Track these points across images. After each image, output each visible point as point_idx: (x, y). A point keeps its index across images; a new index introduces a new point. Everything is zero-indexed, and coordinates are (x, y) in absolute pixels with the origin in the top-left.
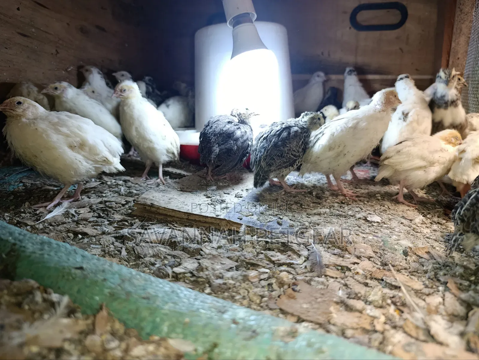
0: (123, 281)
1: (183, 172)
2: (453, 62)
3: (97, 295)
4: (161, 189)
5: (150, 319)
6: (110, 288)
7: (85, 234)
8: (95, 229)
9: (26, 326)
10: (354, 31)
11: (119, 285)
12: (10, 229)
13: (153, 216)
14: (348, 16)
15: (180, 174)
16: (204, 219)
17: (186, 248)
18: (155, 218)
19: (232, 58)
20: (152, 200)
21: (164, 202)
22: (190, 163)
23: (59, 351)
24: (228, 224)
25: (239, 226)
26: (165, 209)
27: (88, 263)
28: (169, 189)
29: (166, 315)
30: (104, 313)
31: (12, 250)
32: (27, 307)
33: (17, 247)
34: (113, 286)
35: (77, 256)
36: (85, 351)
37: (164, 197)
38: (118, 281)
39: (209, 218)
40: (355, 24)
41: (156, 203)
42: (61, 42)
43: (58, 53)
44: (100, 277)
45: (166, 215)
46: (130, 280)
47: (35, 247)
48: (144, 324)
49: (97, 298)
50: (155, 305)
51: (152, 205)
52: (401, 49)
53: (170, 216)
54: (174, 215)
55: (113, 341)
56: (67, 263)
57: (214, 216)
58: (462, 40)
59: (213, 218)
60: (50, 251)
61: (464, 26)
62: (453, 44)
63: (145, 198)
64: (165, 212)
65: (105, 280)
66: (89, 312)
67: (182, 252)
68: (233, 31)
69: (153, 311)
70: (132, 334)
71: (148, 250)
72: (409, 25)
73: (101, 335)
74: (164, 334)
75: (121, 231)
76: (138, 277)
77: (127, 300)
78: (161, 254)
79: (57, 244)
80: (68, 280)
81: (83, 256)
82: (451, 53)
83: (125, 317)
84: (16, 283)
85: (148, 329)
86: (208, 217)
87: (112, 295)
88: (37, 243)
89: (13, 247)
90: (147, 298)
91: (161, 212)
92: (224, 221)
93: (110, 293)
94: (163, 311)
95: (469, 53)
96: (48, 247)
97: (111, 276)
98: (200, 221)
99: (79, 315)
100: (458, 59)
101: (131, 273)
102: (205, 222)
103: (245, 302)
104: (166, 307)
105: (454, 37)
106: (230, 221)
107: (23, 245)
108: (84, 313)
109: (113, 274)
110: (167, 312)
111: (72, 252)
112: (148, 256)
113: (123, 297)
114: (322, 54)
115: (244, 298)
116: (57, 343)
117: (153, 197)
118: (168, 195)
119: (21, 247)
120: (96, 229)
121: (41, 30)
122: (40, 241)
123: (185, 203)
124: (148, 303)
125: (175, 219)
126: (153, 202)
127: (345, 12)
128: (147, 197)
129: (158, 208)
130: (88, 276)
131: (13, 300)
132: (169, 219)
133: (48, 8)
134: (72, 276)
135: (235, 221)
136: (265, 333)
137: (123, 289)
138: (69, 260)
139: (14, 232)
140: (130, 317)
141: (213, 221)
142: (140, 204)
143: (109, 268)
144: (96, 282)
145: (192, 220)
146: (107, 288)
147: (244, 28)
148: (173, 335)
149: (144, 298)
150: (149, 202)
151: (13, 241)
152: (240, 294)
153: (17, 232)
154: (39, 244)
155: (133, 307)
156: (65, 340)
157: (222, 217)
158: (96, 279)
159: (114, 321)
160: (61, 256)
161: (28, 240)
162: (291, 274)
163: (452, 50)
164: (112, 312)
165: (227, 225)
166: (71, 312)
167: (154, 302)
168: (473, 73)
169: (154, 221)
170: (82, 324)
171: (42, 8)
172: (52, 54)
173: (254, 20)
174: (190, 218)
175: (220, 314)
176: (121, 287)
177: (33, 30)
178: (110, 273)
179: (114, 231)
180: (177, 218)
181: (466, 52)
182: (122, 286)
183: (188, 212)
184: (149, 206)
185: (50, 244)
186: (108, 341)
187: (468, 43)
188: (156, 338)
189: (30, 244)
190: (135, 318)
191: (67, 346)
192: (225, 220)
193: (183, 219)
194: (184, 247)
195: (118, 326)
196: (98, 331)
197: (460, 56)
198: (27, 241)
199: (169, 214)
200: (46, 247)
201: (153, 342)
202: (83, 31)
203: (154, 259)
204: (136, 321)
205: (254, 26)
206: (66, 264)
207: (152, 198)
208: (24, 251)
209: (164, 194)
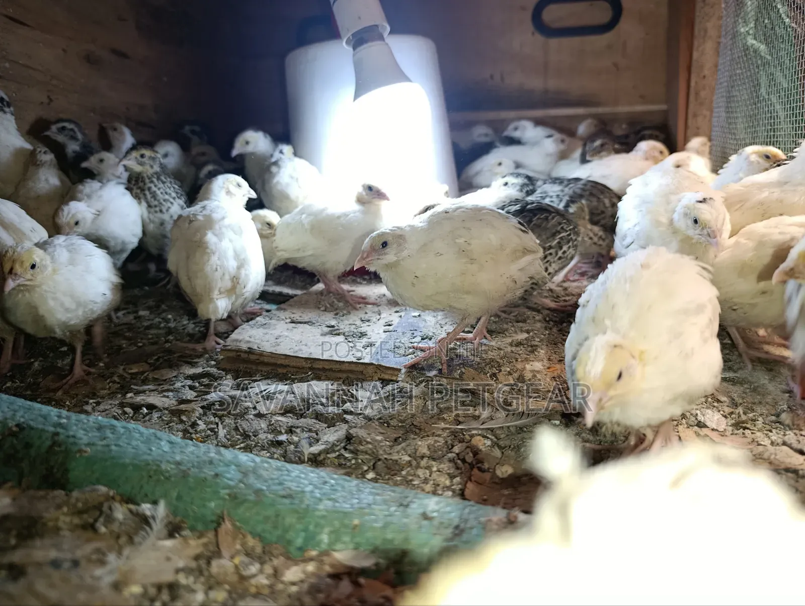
0: (245, 474)
1: (286, 290)
2: (696, 83)
3: (210, 500)
4: (259, 323)
5: (299, 527)
6: (229, 487)
7: (151, 407)
8: (164, 396)
9: (112, 558)
10: (539, 38)
11: (241, 481)
12: (40, 410)
13: (254, 367)
14: (528, 15)
15: (280, 294)
16: (338, 366)
17: (322, 415)
18: (257, 370)
19: (355, 98)
20: (249, 342)
21: (269, 343)
22: (294, 273)
23: (173, 588)
24: (378, 371)
25: (396, 373)
26: (273, 355)
27: (181, 452)
28: (273, 322)
29: (324, 517)
30: (227, 525)
31: (55, 443)
32: (103, 529)
33: (62, 437)
34: (231, 483)
35: (163, 443)
36: (212, 584)
37: (267, 336)
38: (239, 476)
39: (347, 364)
40: (540, 26)
41: (255, 347)
42: (54, 82)
43: (51, 100)
44: (209, 472)
45: (275, 365)
46: (254, 471)
47: (90, 435)
48: (290, 535)
49: (213, 504)
50: (303, 506)
51: (250, 351)
52: (616, 65)
53: (282, 366)
54: (288, 364)
55: (252, 564)
56: (149, 454)
57: (354, 360)
58: (709, 46)
59: (352, 362)
60: (118, 439)
61: (709, 25)
62: (695, 55)
63: (237, 340)
64: (272, 361)
65: (217, 475)
66: (200, 527)
67: (314, 421)
68: (354, 55)
69: (304, 514)
70: (275, 552)
71: (260, 424)
72: (625, 25)
73: (232, 557)
74: (324, 547)
75: (208, 397)
76: (266, 465)
77: (257, 503)
78: (280, 426)
79: (124, 427)
80: (158, 480)
81: (171, 443)
82: (693, 69)
83: (259, 529)
84: (75, 494)
85: (299, 542)
86: (343, 362)
87: (234, 497)
88: (92, 428)
89: (56, 438)
90: (289, 496)
91: (266, 360)
92: (371, 367)
93: (229, 495)
94: (317, 513)
95: (720, 67)
96: (113, 433)
97: (225, 469)
98: (331, 370)
99: (186, 533)
100: (704, 77)
101: (254, 461)
102: (340, 371)
103: (429, 487)
104: (321, 507)
105: (696, 43)
106: (380, 365)
107: (71, 433)
108: (192, 529)
109: (227, 465)
110: (324, 513)
111: (153, 438)
112: (260, 432)
113: (252, 497)
114: (492, 77)
115: (426, 481)
116: (168, 577)
117: (250, 337)
118: (273, 332)
119: (68, 437)
120: (168, 397)
121: (20, 64)
122: (96, 425)
123: (304, 343)
124: (292, 504)
125: (290, 369)
126: (250, 345)
127: (523, 8)
128: (241, 338)
129: (261, 354)
130: (190, 473)
131: (76, 521)
132: (280, 371)
133: (28, 26)
134: (163, 476)
135: (388, 366)
136: (471, 528)
137: (248, 486)
138: (151, 450)
139: (49, 415)
140: (268, 527)
141: (353, 367)
142: (229, 350)
143: (217, 457)
144: (205, 480)
145: (319, 369)
146: (224, 488)
147: (371, 49)
148: (339, 546)
149: (284, 497)
150: (244, 347)
151: (52, 429)
152: (419, 477)
153: (52, 413)
154: (95, 430)
155: (270, 512)
156: (178, 571)
157: (366, 360)
158: (203, 475)
159: (244, 536)
160: (137, 446)
161: (76, 425)
162: (488, 438)
163: (694, 64)
164: (238, 524)
165: (376, 372)
166: (173, 530)
167: (302, 501)
168: (729, 100)
169: (256, 375)
170: (195, 546)
171: (18, 25)
172: (42, 103)
173: (386, 35)
174: (316, 366)
175: (401, 508)
176: (243, 483)
177: (7, 65)
178: (221, 464)
179: (196, 397)
180: (294, 367)
181: (716, 66)
182: (245, 480)
183: (311, 357)
184: (245, 352)
185: (113, 428)
186: (247, 566)
187: (718, 53)
188: (314, 553)
189: (82, 432)
190: (275, 527)
191: (182, 579)
192: (372, 364)
193: (303, 368)
194: (317, 413)
195: (251, 542)
196: (225, 553)
197: (706, 72)
198: (75, 428)
199: (279, 362)
200: (108, 433)
201: (311, 559)
202: (90, 59)
203: (272, 436)
204: (279, 532)
205: (387, 44)
206: (149, 458)
207: (248, 339)
208: (75, 444)
209: (265, 331)
